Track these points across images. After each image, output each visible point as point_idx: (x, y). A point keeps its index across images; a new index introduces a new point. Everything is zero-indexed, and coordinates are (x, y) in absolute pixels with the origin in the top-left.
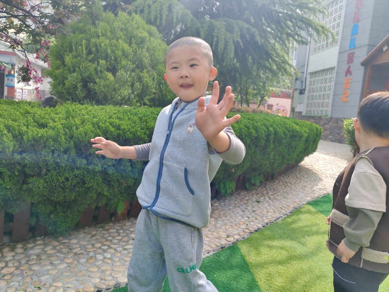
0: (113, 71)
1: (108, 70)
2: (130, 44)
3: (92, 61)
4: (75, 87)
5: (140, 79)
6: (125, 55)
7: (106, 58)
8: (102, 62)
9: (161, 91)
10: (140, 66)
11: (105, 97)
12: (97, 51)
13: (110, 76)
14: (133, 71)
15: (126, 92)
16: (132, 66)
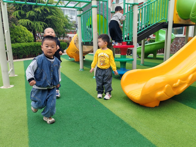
0: (20, 37)
1: (19, 37)
2: (22, 32)
3: (16, 36)
4: (13, 40)
5: (25, 38)
6: (21, 34)
7: (18, 35)
8: (18, 36)
9: (29, 40)
10: (24, 36)
11: (19, 41)
12: (16, 34)
13: (19, 38)
14: (23, 37)
15: (23, 40)
16: (23, 36)
